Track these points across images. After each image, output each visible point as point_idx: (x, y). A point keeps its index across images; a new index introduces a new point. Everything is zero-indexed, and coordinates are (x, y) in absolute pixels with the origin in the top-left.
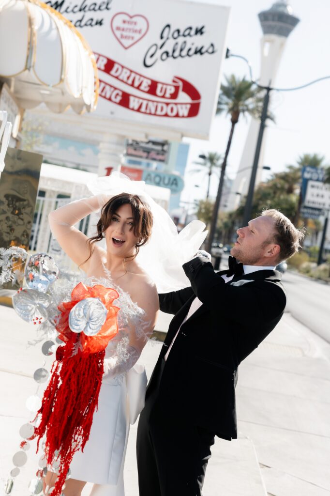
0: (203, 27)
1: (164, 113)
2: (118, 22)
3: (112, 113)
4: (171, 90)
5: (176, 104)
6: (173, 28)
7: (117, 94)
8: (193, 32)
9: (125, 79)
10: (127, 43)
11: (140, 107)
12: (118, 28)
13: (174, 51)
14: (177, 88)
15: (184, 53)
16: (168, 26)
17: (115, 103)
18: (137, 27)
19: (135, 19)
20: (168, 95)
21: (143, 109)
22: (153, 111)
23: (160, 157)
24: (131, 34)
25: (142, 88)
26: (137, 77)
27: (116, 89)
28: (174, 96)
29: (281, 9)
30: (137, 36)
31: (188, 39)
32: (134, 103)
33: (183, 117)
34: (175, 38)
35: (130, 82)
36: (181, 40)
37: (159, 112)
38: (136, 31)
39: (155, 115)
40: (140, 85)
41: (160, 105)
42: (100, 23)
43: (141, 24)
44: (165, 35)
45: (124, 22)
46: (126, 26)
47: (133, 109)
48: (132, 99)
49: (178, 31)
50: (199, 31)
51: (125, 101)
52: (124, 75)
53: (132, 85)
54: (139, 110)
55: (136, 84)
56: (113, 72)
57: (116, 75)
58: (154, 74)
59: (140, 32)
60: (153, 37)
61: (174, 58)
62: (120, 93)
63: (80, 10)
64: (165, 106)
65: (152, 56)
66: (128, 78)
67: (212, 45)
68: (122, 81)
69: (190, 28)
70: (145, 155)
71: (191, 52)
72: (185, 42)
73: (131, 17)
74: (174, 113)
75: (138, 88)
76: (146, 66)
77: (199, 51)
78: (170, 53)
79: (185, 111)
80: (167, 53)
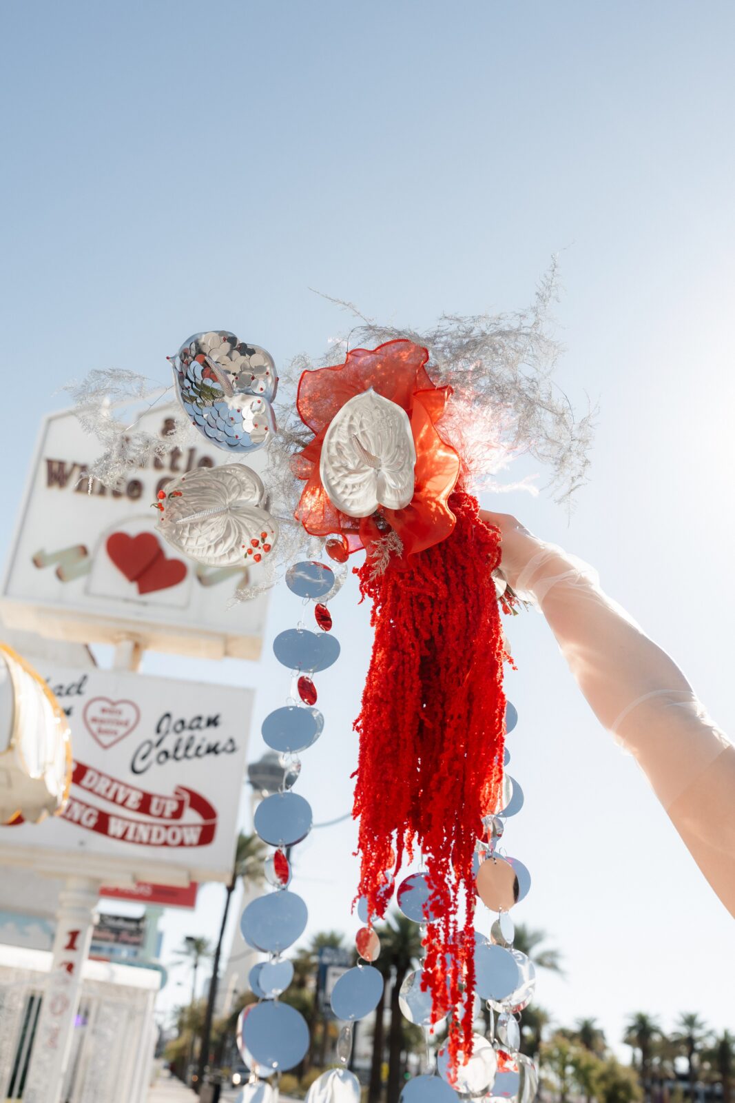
0: (217, 717)
1: (162, 840)
2: (94, 711)
3: (82, 843)
4: (172, 806)
5: (180, 827)
6: (175, 718)
7: (91, 815)
8: (203, 723)
9: (103, 792)
10: (106, 739)
11: (125, 833)
12: (94, 720)
13: (176, 749)
14: (181, 803)
15: (191, 752)
16: (168, 715)
17: (87, 828)
18: (123, 718)
20: (168, 813)
21: (130, 836)
22: (145, 838)
23: (135, 939)
24: (113, 727)
25: (129, 803)
26: (122, 789)
27: (88, 806)
28: (177, 815)
29: (272, 761)
30: (122, 730)
31: (196, 733)
32: (115, 827)
33: (191, 845)
34: (177, 732)
35: (110, 795)
36: (186, 734)
37: (154, 840)
38: (119, 723)
39: (148, 843)
40: (126, 800)
41: (155, 830)
43: (128, 713)
44: (164, 727)
45: (104, 710)
46: (106, 716)
47: (114, 837)
48: (112, 821)
49: (182, 722)
50: (213, 722)
51: (102, 824)
52: (102, 786)
53: (114, 800)
54: (123, 838)
55: (120, 798)
56: (85, 782)
57: (90, 785)
58: (147, 783)
59: (126, 724)
60: (146, 731)
61: (177, 759)
62: (96, 813)
64: (163, 830)
65: (144, 757)
66: (108, 790)
67: (231, 741)
68: (99, 795)
69: (200, 718)
70: (113, 936)
71: (202, 751)
72: (192, 738)
73: (114, 704)
74: (178, 840)
75: (123, 804)
76: (134, 771)
77: (213, 750)
78: (171, 753)
79: (193, 836)
80: (166, 753)
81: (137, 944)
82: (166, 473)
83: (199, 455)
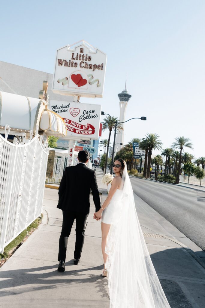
0: (94, 110)
1: (85, 133)
2: (72, 110)
3: (71, 134)
4: (87, 127)
5: (88, 131)
7: (72, 129)
8: (91, 112)
9: (74, 125)
10: (74, 116)
11: (79, 132)
12: (72, 112)
13: (87, 117)
14: (88, 127)
15: (89, 117)
16: (85, 111)
17: (72, 131)
18: (77, 111)
19: (76, 109)
20: (86, 129)
21: (80, 133)
22: (82, 133)
23: (88, 143)
24: (75, 113)
25: (79, 127)
26: (78, 124)
27: (72, 128)
28: (88, 129)
29: (125, 93)
30: (77, 114)
31: (90, 114)
32: (77, 131)
33: (90, 134)
35: (76, 126)
36: (88, 114)
37: (84, 133)
39: (83, 134)
40: (79, 126)
41: (84, 131)
42: (67, 111)
43: (78, 111)
44: (84, 113)
45: (73, 110)
46: (74, 111)
47: (77, 133)
48: (76, 130)
49: (88, 112)
50: (93, 112)
51: (74, 131)
52: (74, 124)
53: (76, 127)
54: (78, 133)
55: (77, 126)
56: (71, 123)
58: (82, 123)
59: (77, 112)
60: (81, 114)
61: (87, 119)
63: (61, 108)
64: (85, 132)
65: (81, 119)
66: (75, 125)
67: (97, 115)
68: (74, 126)
69: (91, 111)
70: (83, 142)
71: (91, 117)
72: (90, 115)
73: (75, 109)
74: (88, 133)
75: (78, 127)
76: (80, 121)
77: (93, 117)
78: (86, 117)
79: (91, 133)
80: (85, 118)
81: (89, 144)
82: (82, 61)
83: (88, 56)
